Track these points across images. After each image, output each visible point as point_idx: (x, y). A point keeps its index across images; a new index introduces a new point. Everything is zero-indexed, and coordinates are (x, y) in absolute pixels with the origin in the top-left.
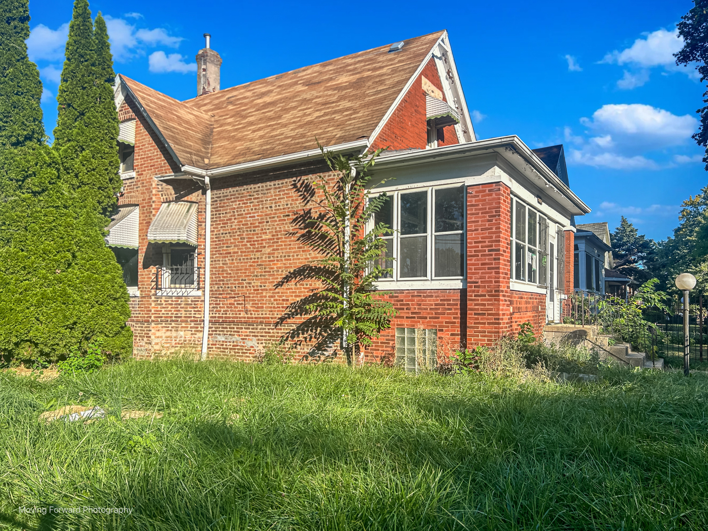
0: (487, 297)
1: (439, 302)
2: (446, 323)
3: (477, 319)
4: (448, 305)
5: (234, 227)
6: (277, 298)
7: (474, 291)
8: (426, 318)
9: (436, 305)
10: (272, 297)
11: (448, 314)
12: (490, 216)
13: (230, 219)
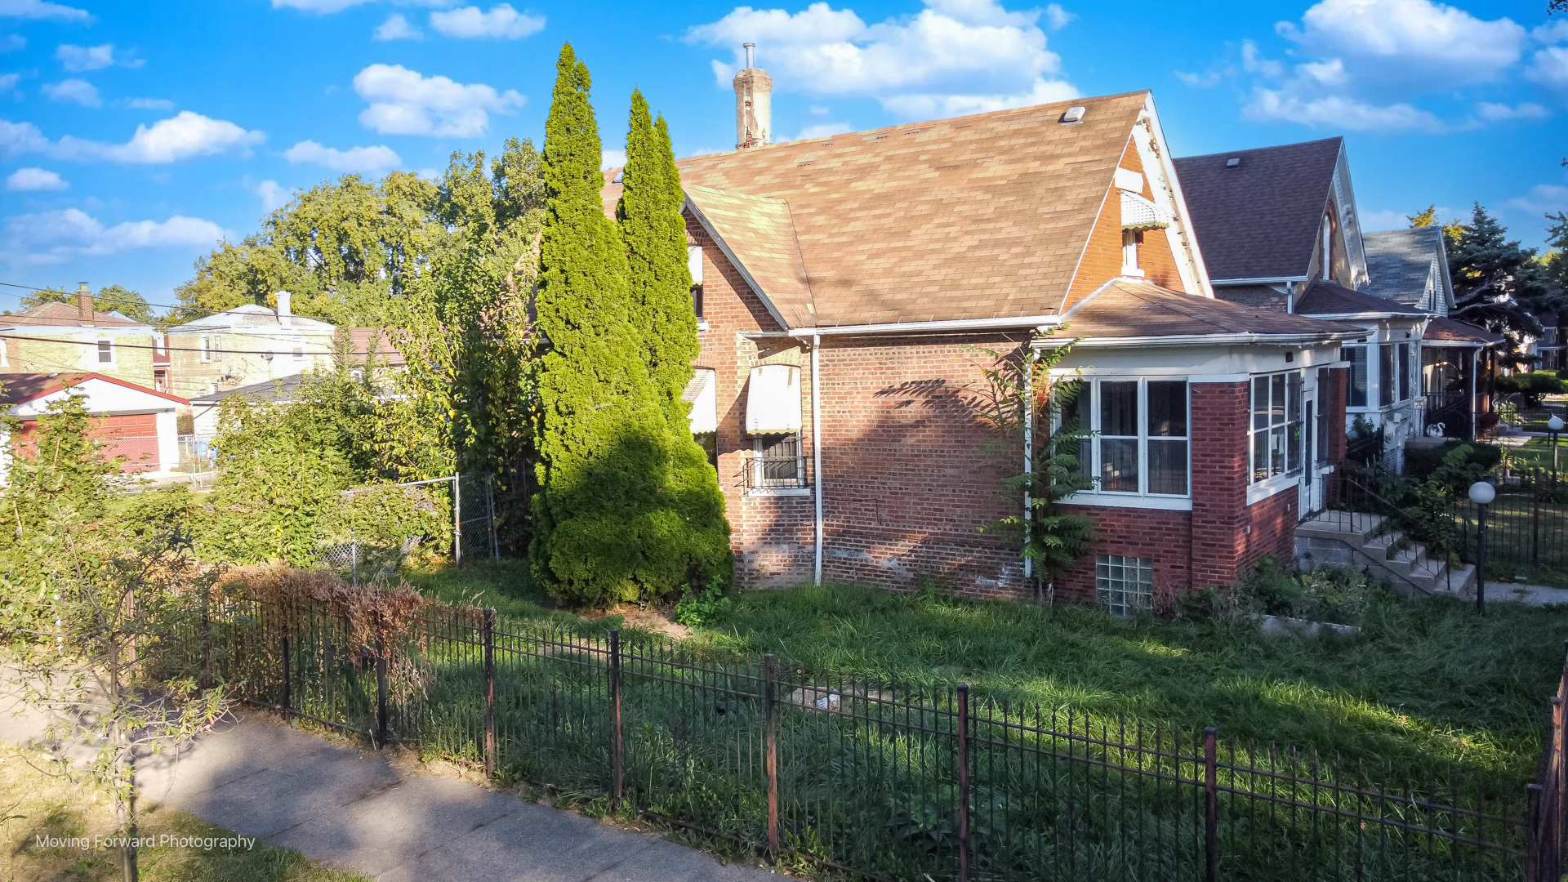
0: (1218, 524)
1: (1155, 525)
2: (1165, 551)
3: (1205, 550)
4: (1167, 529)
5: (856, 404)
6: (925, 506)
7: (1200, 516)
8: (1137, 544)
9: (1151, 528)
10: (918, 504)
11: (1167, 540)
12: (1221, 424)
13: (851, 393)
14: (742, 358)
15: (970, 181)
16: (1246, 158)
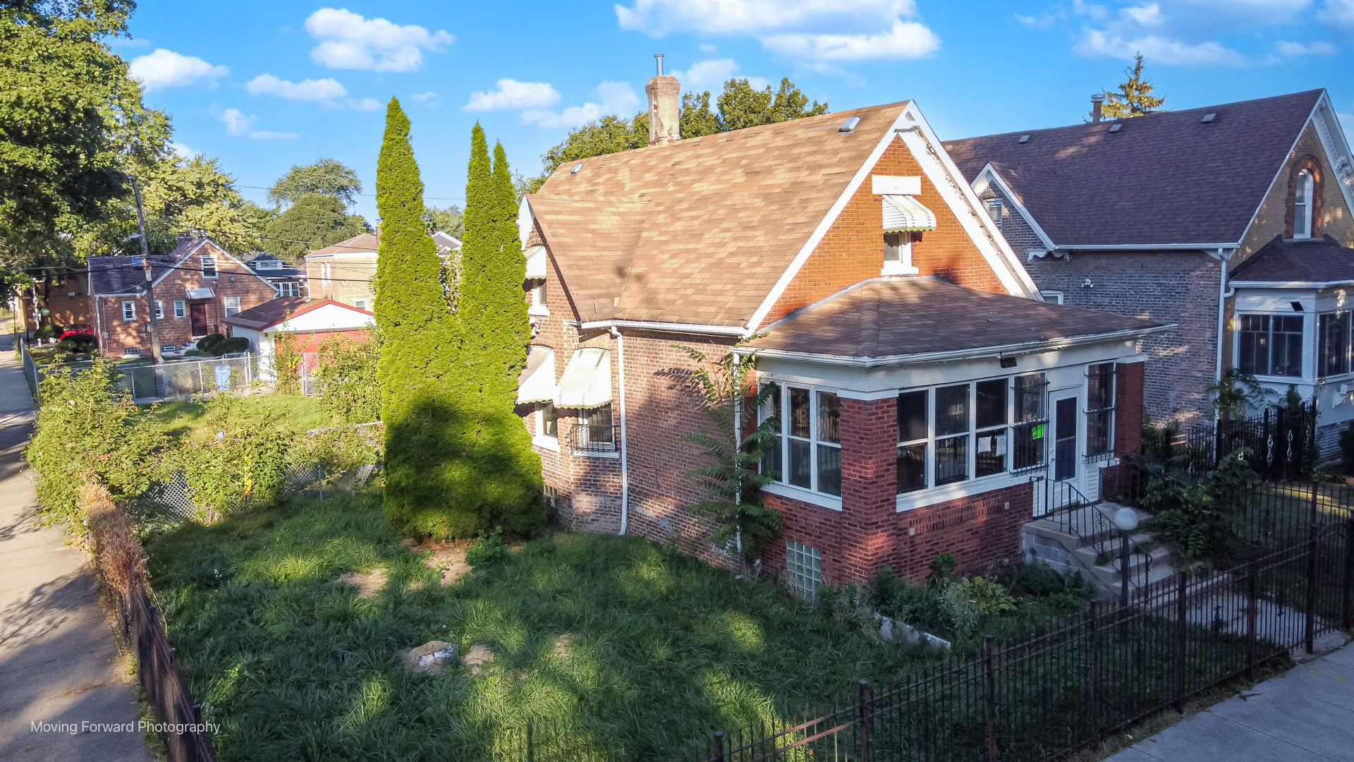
0: (858, 528)
1: (822, 521)
2: (829, 545)
6: (682, 478)
7: (847, 519)
8: (811, 535)
9: (820, 523)
10: (678, 476)
11: (830, 536)
12: (859, 437)
14: (567, 341)
15: (761, 187)
16: (1222, 113)
